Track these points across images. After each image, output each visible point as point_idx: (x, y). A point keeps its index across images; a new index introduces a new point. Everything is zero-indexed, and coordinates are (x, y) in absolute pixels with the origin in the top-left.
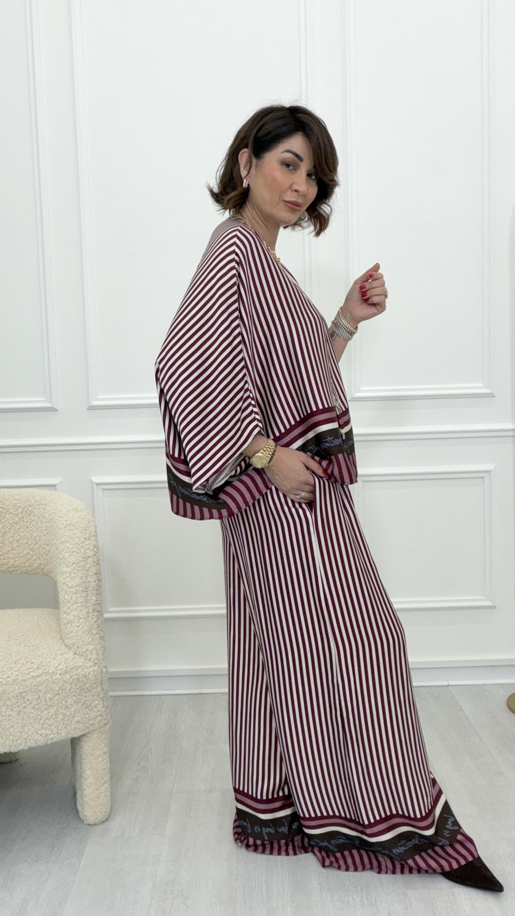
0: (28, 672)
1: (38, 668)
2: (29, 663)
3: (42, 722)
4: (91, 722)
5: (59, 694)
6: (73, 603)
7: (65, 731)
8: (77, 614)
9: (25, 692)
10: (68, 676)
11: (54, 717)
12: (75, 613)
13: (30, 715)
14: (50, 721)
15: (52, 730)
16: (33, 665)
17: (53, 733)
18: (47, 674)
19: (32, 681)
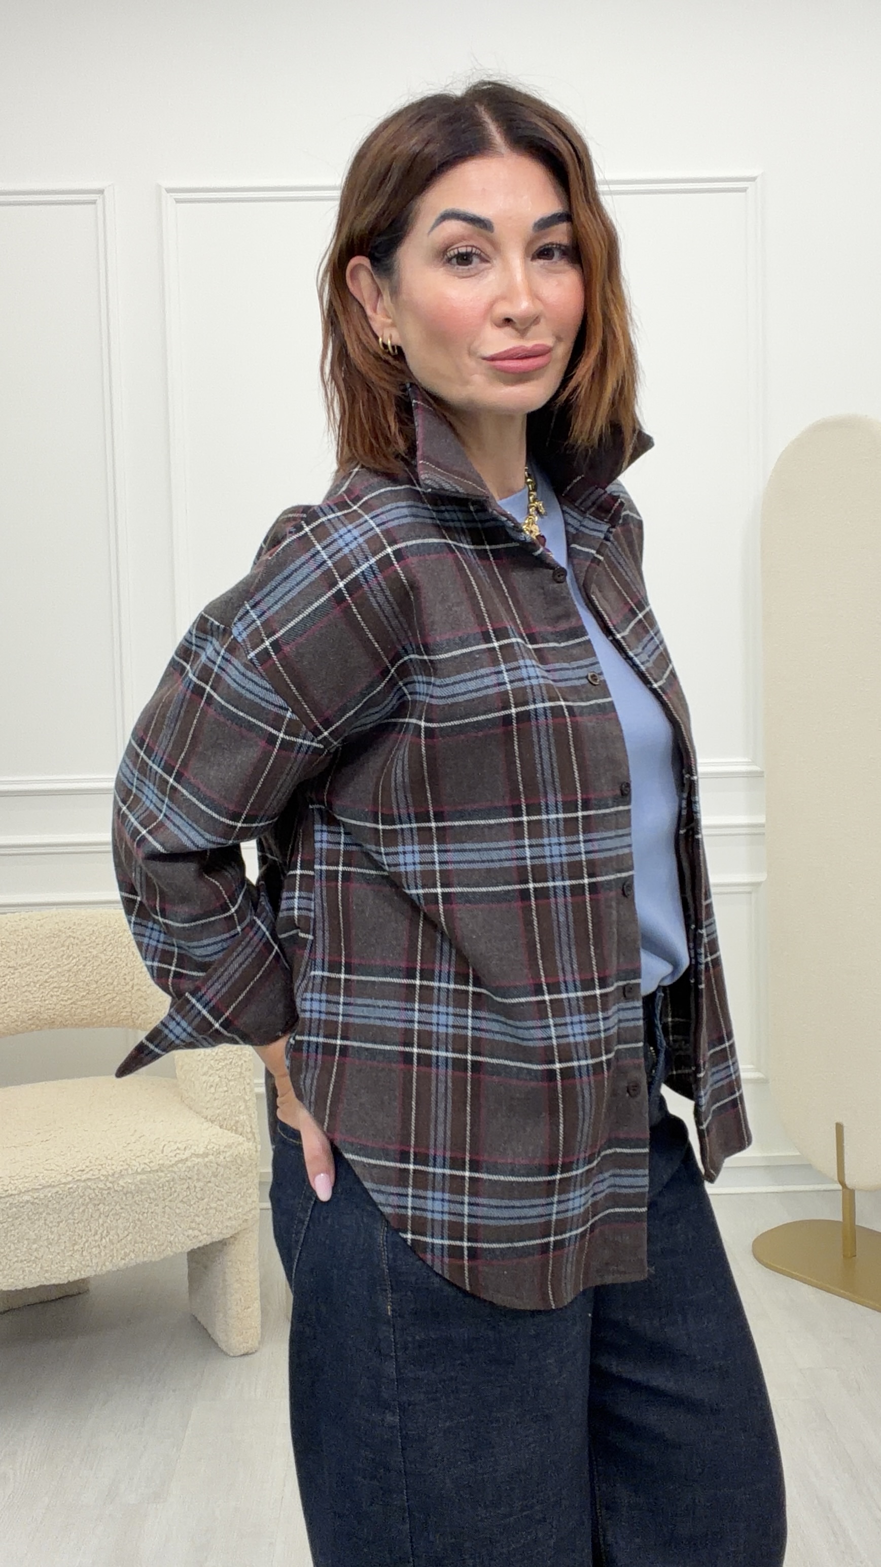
0: (173, 1154)
1: (185, 1148)
2: (172, 1143)
3: (189, 1219)
4: (245, 1217)
7: (217, 1230)
9: (173, 1180)
10: (222, 1157)
11: (204, 1212)
12: (222, 1074)
13: (178, 1211)
15: (200, 1231)
16: (178, 1145)
17: (203, 1235)
18: (198, 1156)
19: (180, 1165)
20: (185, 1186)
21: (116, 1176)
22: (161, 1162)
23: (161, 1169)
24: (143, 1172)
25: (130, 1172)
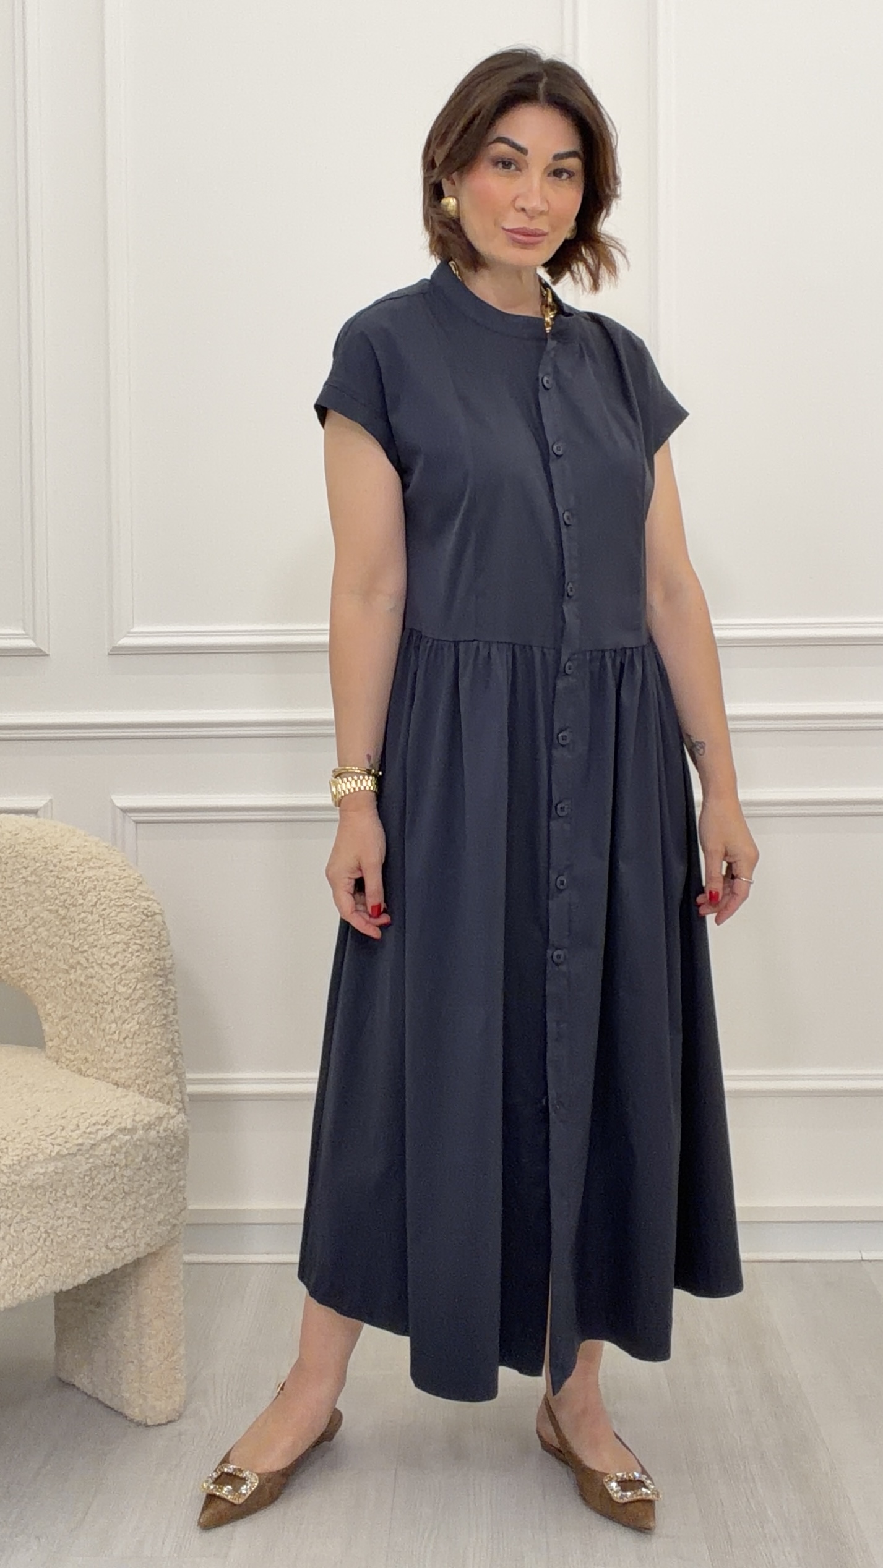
0: (94, 1131)
1: (106, 1122)
3: (114, 1224)
4: (175, 1222)
5: (139, 1169)
6: (137, 999)
8: (146, 1019)
10: (153, 1133)
12: (143, 1017)
14: (126, 1222)
18: (123, 1130)
19: (104, 1146)
20: (111, 1176)
21: (23, 1164)
22: (80, 1141)
23: (80, 1150)
24: (60, 1156)
25: (41, 1157)
